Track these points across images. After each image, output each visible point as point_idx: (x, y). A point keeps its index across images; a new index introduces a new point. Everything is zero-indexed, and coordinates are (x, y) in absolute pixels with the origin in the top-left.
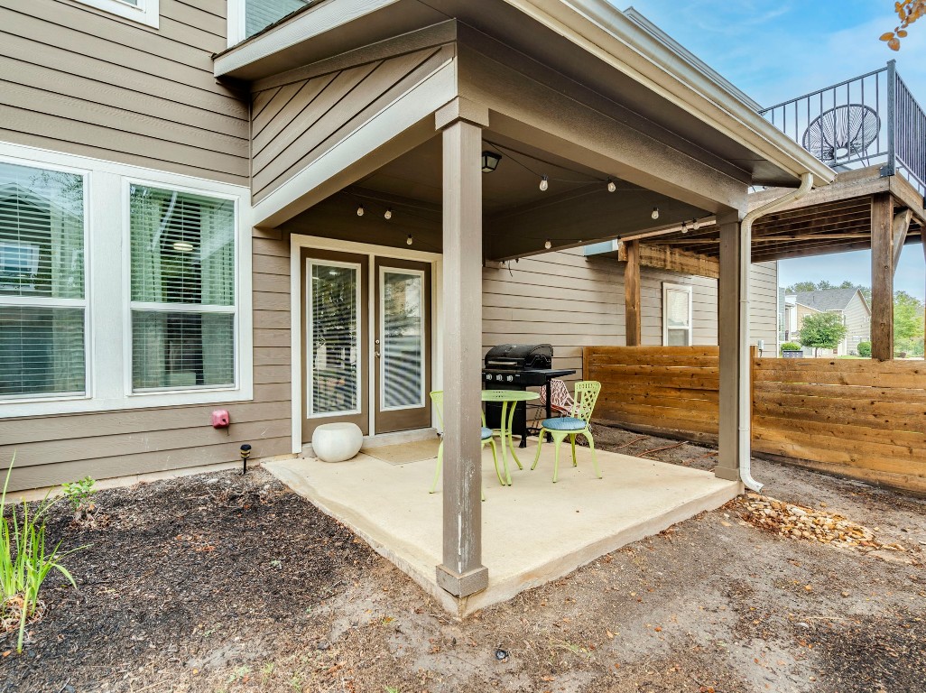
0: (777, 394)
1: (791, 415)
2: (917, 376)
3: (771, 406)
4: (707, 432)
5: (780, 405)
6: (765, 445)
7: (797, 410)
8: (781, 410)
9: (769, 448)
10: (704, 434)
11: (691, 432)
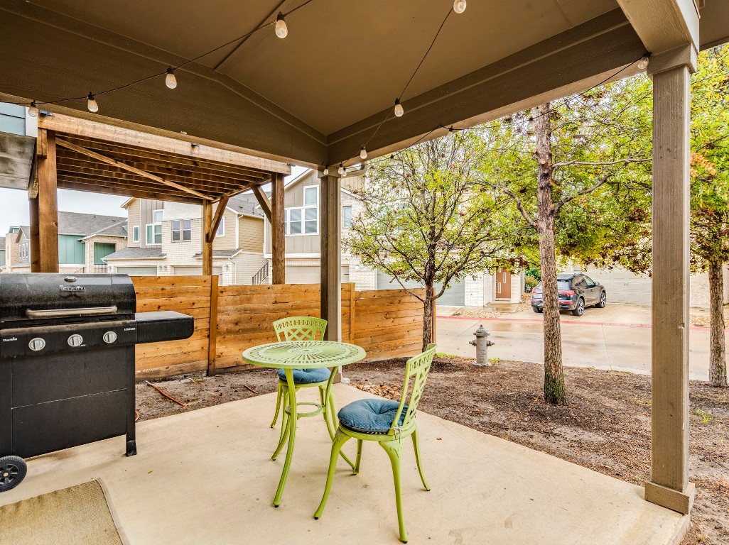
0: (234, 316)
1: (244, 331)
2: (306, 294)
3: (230, 326)
4: (174, 364)
5: (236, 324)
6: (224, 362)
7: (248, 326)
8: (237, 328)
9: (227, 363)
10: (171, 367)
11: (156, 369)
